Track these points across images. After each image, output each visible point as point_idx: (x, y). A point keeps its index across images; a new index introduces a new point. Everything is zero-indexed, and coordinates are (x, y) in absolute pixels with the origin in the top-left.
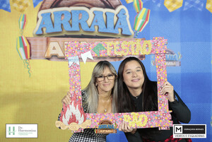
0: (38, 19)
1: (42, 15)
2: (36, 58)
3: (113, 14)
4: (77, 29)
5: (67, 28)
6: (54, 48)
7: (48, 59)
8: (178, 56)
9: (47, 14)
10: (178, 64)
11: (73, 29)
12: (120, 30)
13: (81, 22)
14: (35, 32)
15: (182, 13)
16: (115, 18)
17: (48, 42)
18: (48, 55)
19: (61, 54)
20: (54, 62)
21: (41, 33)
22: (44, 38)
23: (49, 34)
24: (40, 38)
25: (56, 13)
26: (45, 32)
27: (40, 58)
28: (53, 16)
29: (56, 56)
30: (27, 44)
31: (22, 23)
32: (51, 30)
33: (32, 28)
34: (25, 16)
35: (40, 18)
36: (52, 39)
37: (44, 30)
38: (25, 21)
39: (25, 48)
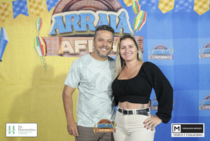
0: (52, 22)
1: (55, 18)
2: (51, 54)
3: (116, 16)
4: (85, 29)
5: (77, 28)
6: (66, 46)
7: (61, 55)
8: (171, 51)
9: (60, 17)
10: (171, 58)
11: (82, 29)
12: (121, 30)
13: (88, 23)
14: (49, 33)
15: (174, 14)
16: (118, 20)
17: (60, 41)
18: (61, 51)
19: (72, 51)
20: (66, 58)
21: (54, 33)
22: (57, 38)
23: (61, 34)
24: (54, 38)
25: (67, 16)
26: (58, 33)
27: (54, 54)
28: (64, 19)
29: (67, 53)
30: (43, 43)
31: (38, 25)
32: (63, 30)
33: (47, 29)
34: (41, 19)
35: (54, 21)
36: (64, 38)
37: (57, 30)
38: (41, 23)
39: (41, 47)
